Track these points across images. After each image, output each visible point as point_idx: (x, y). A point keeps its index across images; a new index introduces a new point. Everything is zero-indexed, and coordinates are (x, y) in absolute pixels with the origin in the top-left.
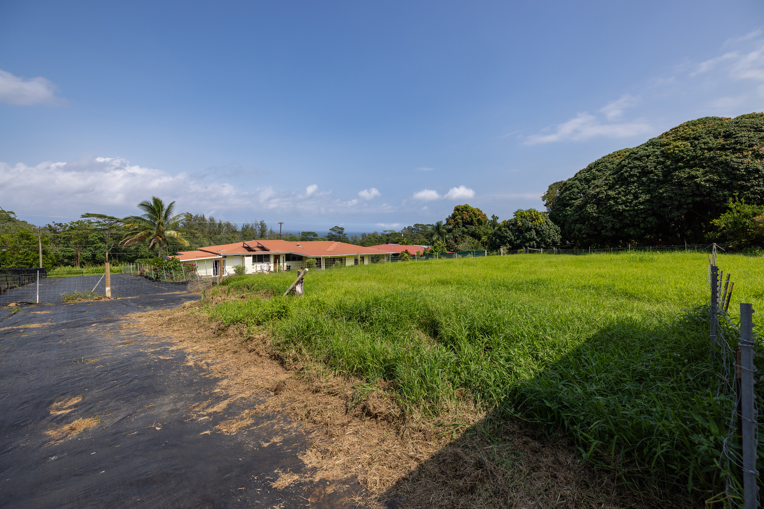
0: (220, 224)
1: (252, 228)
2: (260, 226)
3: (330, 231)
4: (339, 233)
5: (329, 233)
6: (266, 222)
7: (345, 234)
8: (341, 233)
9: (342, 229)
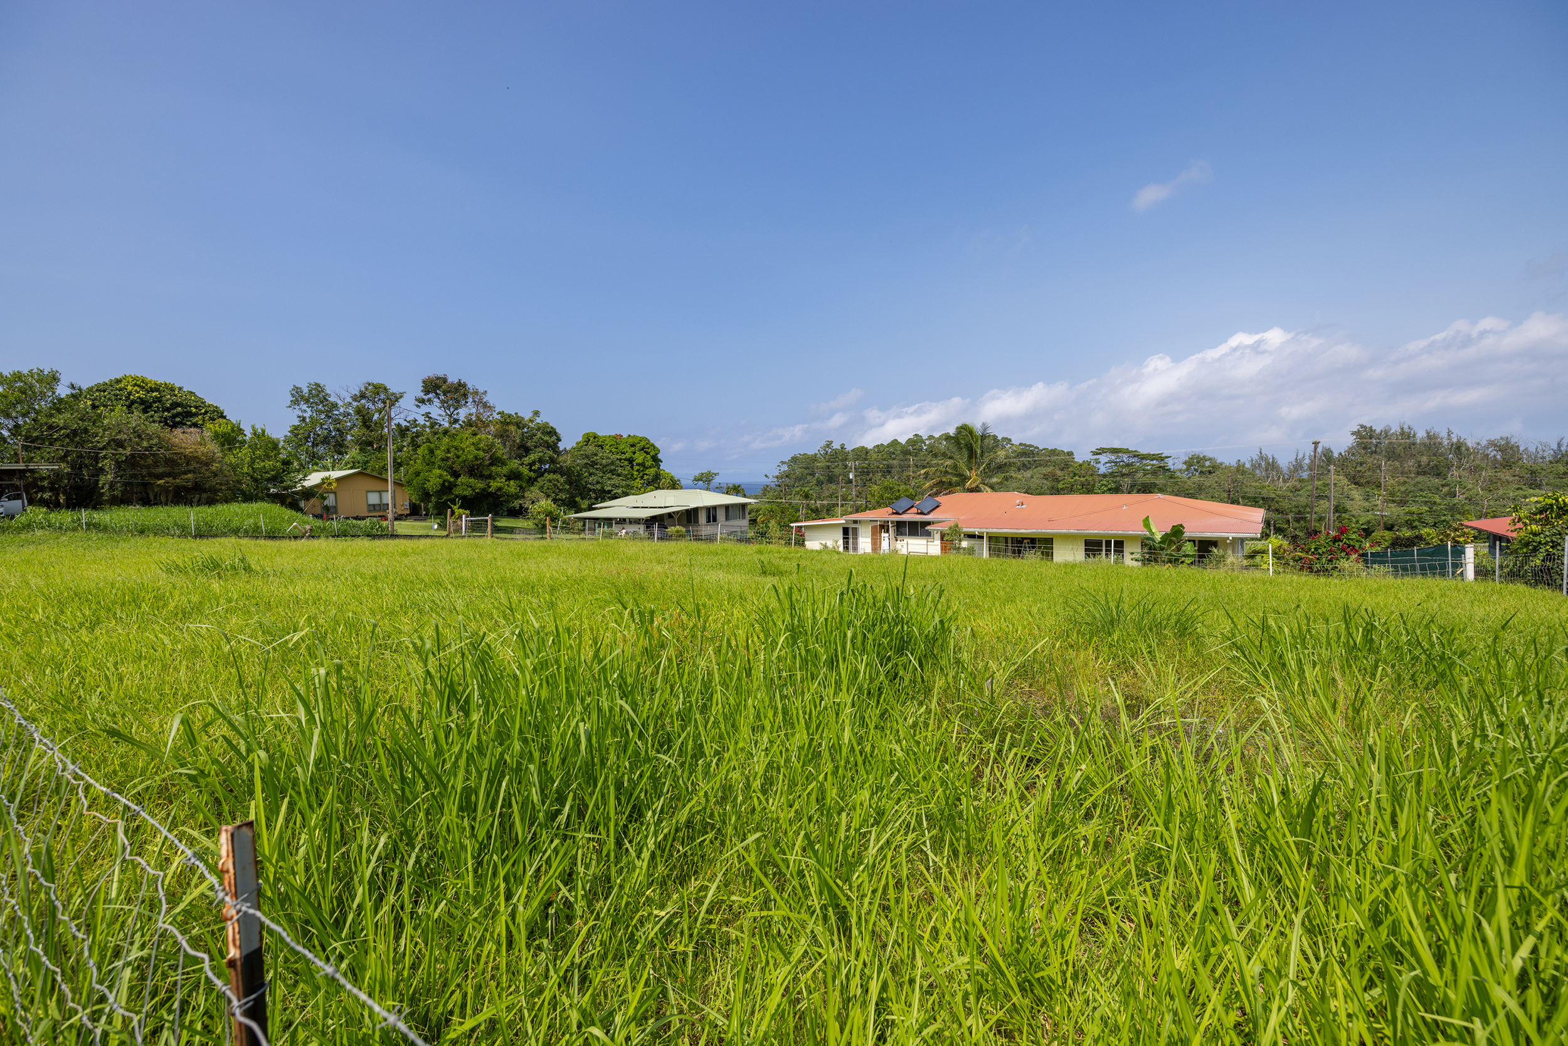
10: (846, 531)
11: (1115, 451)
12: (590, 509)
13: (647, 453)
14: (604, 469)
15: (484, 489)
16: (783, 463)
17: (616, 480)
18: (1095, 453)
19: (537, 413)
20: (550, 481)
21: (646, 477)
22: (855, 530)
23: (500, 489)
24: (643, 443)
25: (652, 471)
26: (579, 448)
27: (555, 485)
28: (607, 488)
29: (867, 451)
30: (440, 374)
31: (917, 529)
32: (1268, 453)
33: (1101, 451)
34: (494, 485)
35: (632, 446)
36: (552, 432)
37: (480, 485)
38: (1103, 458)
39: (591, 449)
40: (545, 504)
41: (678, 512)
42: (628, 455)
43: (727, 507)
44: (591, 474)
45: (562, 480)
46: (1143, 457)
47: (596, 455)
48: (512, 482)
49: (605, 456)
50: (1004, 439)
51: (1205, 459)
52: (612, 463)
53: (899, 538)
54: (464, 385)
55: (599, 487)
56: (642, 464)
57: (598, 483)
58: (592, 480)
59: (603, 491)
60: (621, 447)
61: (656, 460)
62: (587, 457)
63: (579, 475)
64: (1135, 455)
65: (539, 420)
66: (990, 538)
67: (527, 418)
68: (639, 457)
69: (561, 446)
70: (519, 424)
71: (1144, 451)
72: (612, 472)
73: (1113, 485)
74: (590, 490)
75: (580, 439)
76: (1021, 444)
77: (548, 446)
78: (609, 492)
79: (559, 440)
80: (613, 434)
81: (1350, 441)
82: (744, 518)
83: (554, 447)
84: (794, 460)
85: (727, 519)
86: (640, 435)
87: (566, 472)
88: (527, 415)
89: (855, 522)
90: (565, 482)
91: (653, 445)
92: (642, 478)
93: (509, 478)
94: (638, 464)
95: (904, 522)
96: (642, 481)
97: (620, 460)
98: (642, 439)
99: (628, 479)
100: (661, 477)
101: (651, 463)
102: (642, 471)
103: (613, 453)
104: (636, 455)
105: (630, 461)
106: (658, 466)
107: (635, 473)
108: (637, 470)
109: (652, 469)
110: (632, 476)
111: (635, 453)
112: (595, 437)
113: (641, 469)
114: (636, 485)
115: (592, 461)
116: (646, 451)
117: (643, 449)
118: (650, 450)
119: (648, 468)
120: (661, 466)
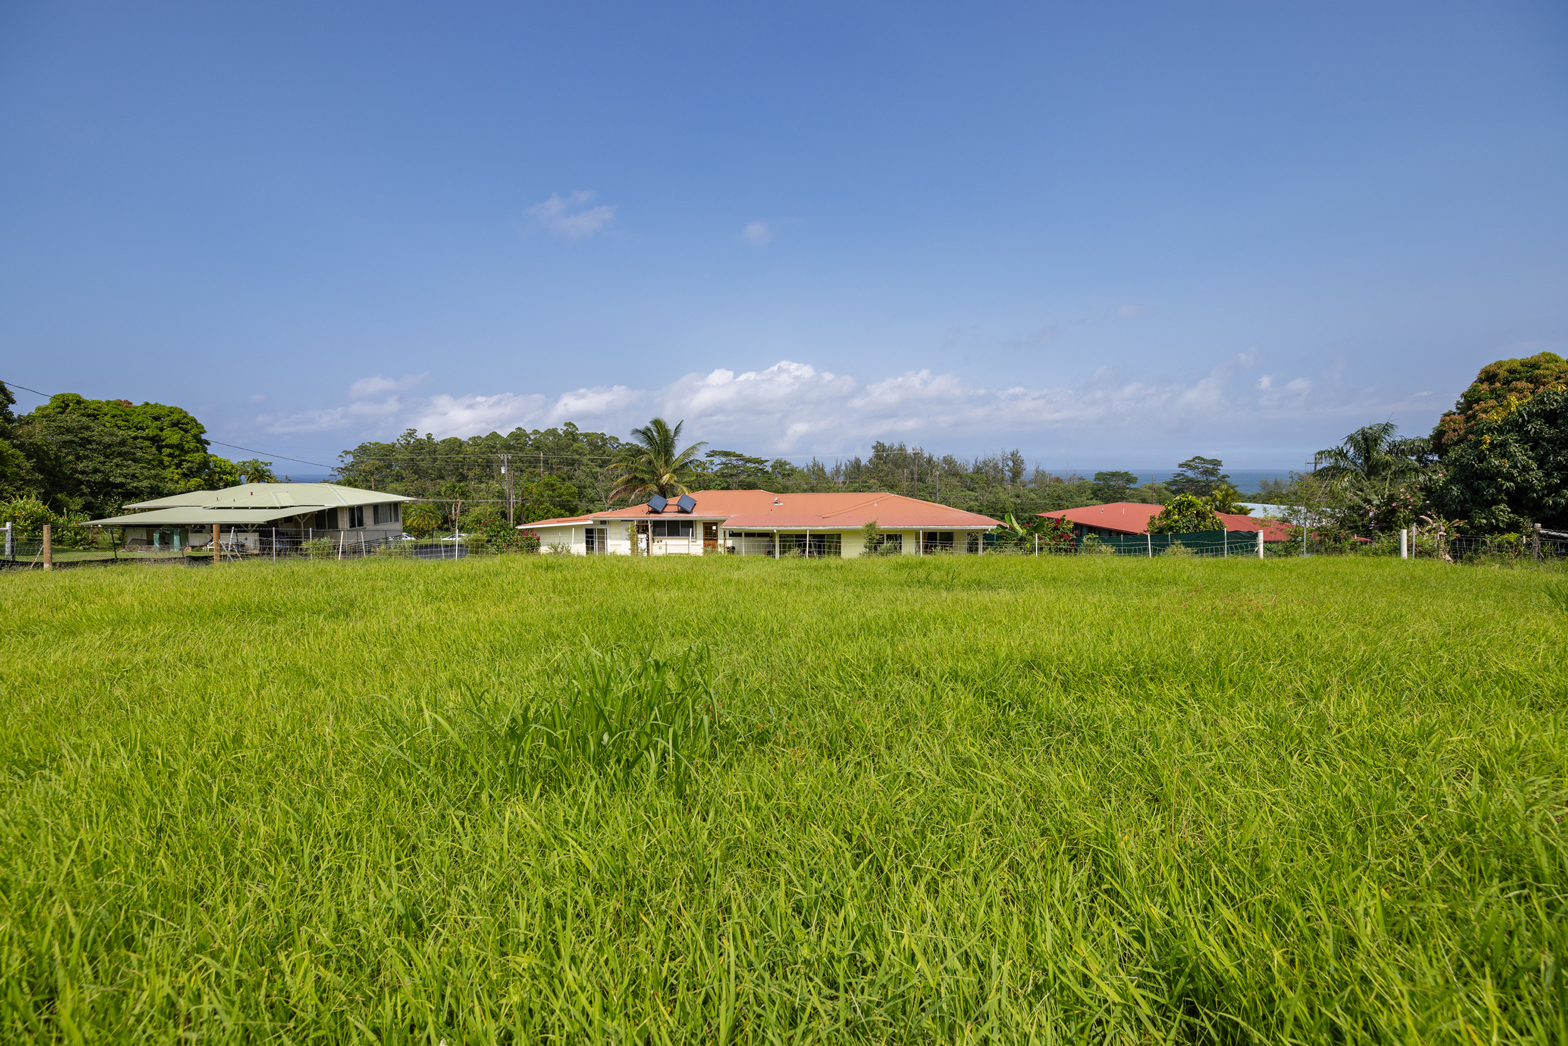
0: (930, 460)
1: (995, 467)
2: (1011, 464)
3: (1179, 470)
4: (1206, 472)
5: (1179, 475)
6: (1023, 454)
7: (1224, 477)
8: (1212, 474)
9: (1216, 463)
10: (589, 532)
11: (726, 454)
12: (120, 511)
13: (186, 431)
14: (108, 449)
16: (347, 453)
17: (134, 468)
18: (709, 456)
21: (185, 465)
22: (602, 531)
24: (175, 417)
25: (198, 457)
26: (44, 415)
29: (461, 444)
31: (675, 529)
32: (819, 460)
33: (713, 454)
35: (156, 419)
38: (717, 460)
39: (72, 419)
41: (305, 515)
42: (151, 432)
43: (376, 507)
44: (79, 458)
46: (749, 461)
47: (86, 428)
49: (106, 432)
51: (785, 463)
52: (123, 443)
53: (657, 538)
55: (98, 477)
56: (179, 446)
57: (96, 471)
58: (86, 467)
60: (136, 419)
61: (203, 444)
62: (68, 430)
63: (56, 457)
64: (739, 457)
66: (781, 536)
68: (173, 437)
71: (747, 455)
72: (123, 455)
73: (725, 485)
74: (80, 482)
75: (50, 402)
80: (113, 399)
81: (871, 453)
82: (397, 520)
84: (363, 450)
85: (376, 522)
86: (168, 403)
89: (603, 522)
91: (193, 420)
92: (178, 466)
94: (167, 446)
95: (664, 522)
96: (179, 471)
97: (135, 438)
98: (172, 411)
99: (154, 467)
100: (212, 465)
101: (192, 445)
102: (179, 455)
103: (119, 428)
104: (165, 432)
105: (155, 440)
106: (205, 450)
107: (166, 459)
108: (169, 455)
109: (196, 454)
110: (161, 462)
111: (162, 430)
112: (79, 402)
113: (177, 453)
114: (169, 476)
115: (82, 439)
116: (180, 428)
117: (175, 424)
118: (189, 427)
119: (187, 452)
120: (210, 450)
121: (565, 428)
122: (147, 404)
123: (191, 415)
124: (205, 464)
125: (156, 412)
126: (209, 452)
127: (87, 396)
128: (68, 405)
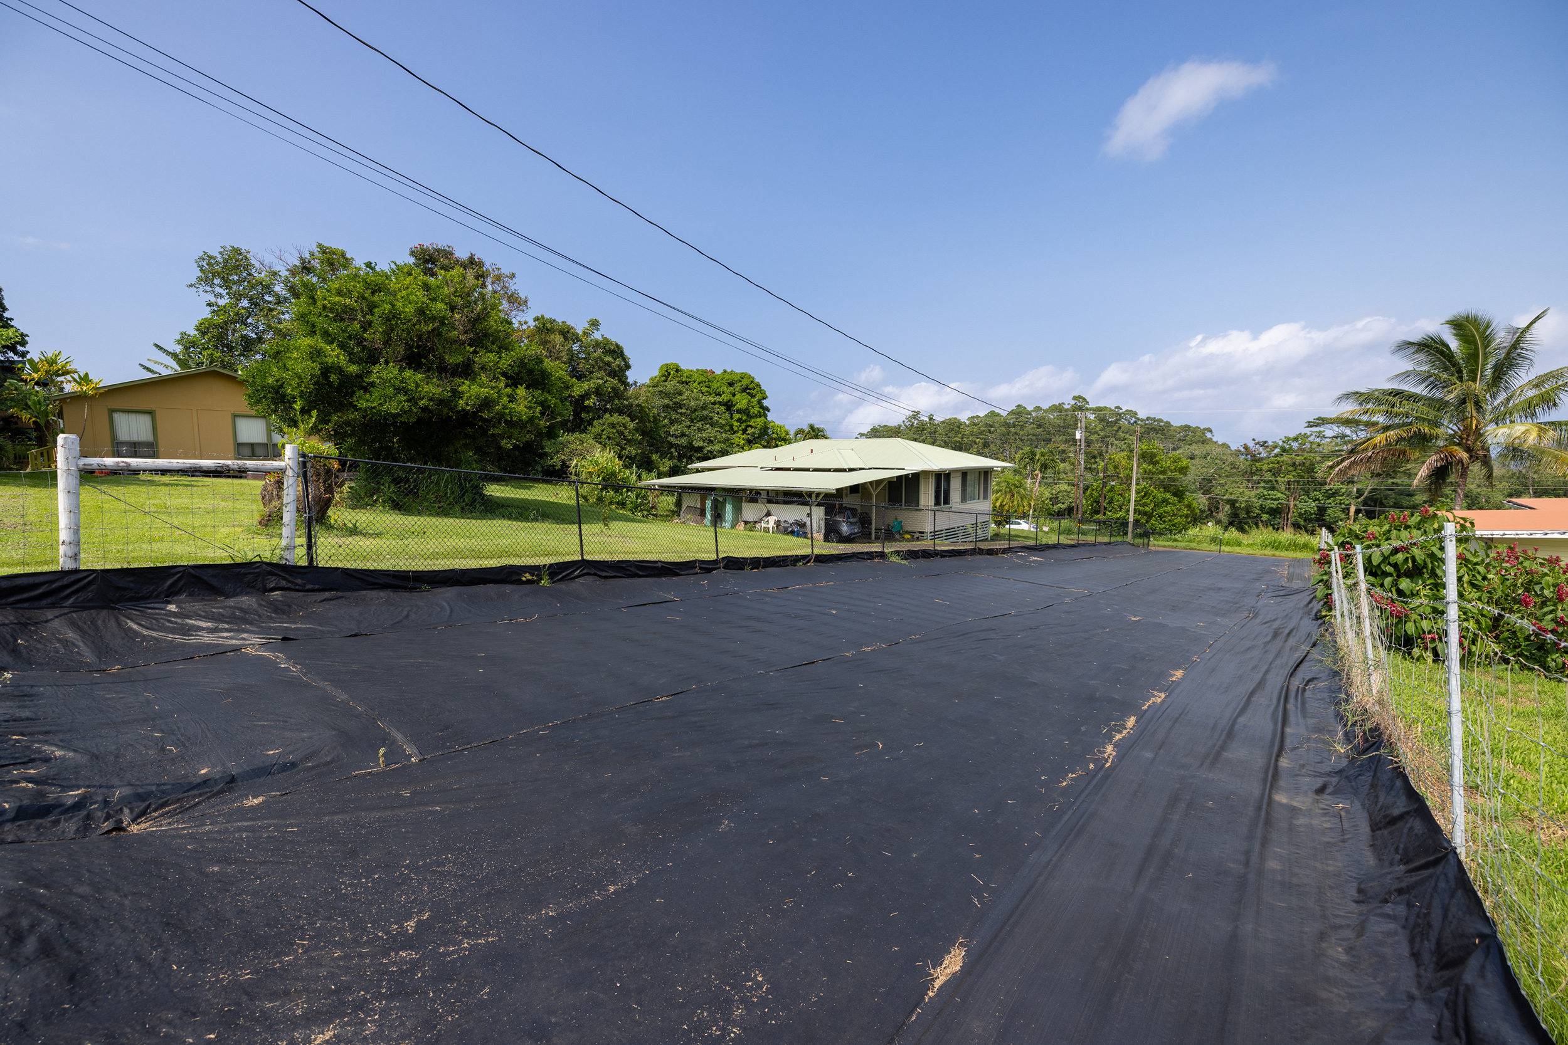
13: (753, 396)
14: (693, 413)
15: (441, 402)
17: (710, 432)
19: (595, 324)
20: (613, 426)
21: (750, 431)
23: (487, 403)
24: (745, 382)
25: (759, 422)
26: (655, 382)
27: (621, 433)
28: (697, 444)
30: (441, 244)
34: (471, 391)
35: (731, 384)
36: (617, 352)
37: (432, 388)
39: (671, 385)
40: (603, 458)
42: (724, 398)
43: (964, 475)
44: (672, 422)
45: (631, 425)
47: (680, 394)
48: (521, 391)
49: (692, 397)
50: (1129, 412)
52: (704, 408)
54: (480, 264)
55: (683, 441)
56: (746, 412)
57: (683, 435)
58: (676, 430)
59: (691, 447)
60: (715, 385)
61: (764, 410)
62: (667, 395)
63: (656, 420)
65: (597, 336)
67: (580, 332)
68: (742, 401)
69: (631, 376)
70: (567, 333)
72: (704, 419)
74: (671, 445)
75: (656, 373)
76: (1148, 419)
77: (613, 374)
78: (700, 449)
79: (628, 367)
80: (701, 368)
82: (985, 497)
83: (619, 373)
86: (739, 370)
87: (636, 413)
88: (580, 326)
90: (636, 430)
91: (758, 386)
92: (744, 431)
93: (514, 381)
94: (739, 411)
96: (745, 436)
97: (714, 403)
98: (743, 376)
99: (725, 431)
100: (770, 432)
101: (756, 410)
102: (745, 421)
103: (703, 393)
104: (737, 397)
105: (728, 406)
106: (765, 416)
107: (736, 424)
108: (739, 420)
109: (759, 420)
110: (731, 427)
111: (734, 395)
112: (677, 371)
113: (744, 418)
114: (737, 441)
115: (675, 403)
116: (748, 393)
117: (745, 390)
118: (755, 392)
119: (752, 417)
120: (770, 416)
121: (1073, 402)
122: (725, 371)
123: (757, 380)
124: (765, 430)
125: (730, 378)
126: (769, 418)
127: (684, 366)
128: (669, 374)
